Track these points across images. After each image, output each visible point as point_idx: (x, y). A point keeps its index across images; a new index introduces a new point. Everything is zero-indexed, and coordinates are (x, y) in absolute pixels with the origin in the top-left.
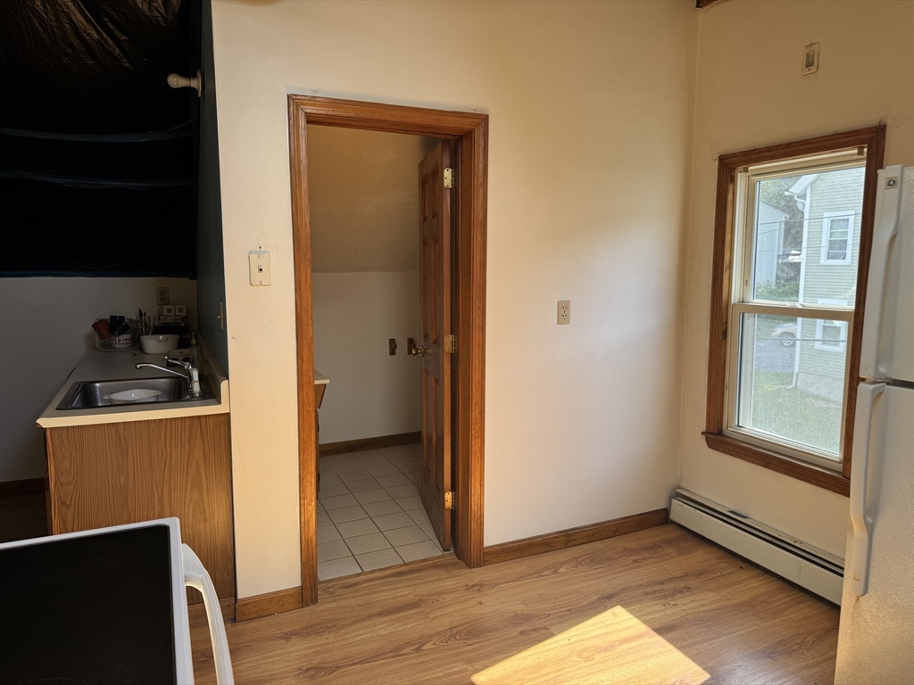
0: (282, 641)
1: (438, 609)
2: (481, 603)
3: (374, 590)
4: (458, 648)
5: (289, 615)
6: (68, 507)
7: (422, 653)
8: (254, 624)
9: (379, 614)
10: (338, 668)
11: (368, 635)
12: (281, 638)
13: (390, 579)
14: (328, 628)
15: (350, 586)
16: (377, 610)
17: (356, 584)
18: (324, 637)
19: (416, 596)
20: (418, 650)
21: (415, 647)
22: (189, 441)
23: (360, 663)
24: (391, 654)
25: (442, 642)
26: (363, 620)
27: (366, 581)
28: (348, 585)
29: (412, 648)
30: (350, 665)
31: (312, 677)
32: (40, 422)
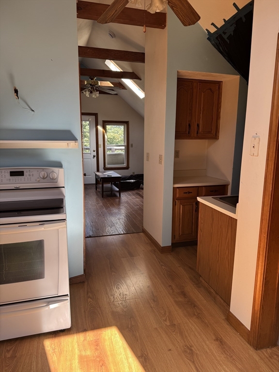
22: (228, 226)
31: (185, 352)
32: (198, 198)
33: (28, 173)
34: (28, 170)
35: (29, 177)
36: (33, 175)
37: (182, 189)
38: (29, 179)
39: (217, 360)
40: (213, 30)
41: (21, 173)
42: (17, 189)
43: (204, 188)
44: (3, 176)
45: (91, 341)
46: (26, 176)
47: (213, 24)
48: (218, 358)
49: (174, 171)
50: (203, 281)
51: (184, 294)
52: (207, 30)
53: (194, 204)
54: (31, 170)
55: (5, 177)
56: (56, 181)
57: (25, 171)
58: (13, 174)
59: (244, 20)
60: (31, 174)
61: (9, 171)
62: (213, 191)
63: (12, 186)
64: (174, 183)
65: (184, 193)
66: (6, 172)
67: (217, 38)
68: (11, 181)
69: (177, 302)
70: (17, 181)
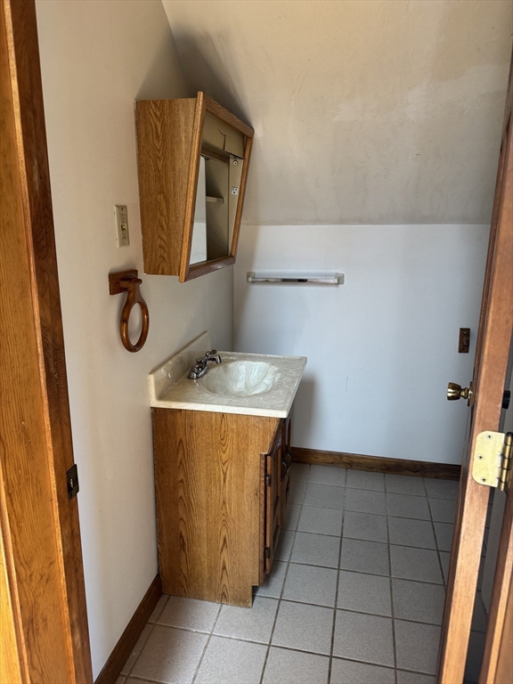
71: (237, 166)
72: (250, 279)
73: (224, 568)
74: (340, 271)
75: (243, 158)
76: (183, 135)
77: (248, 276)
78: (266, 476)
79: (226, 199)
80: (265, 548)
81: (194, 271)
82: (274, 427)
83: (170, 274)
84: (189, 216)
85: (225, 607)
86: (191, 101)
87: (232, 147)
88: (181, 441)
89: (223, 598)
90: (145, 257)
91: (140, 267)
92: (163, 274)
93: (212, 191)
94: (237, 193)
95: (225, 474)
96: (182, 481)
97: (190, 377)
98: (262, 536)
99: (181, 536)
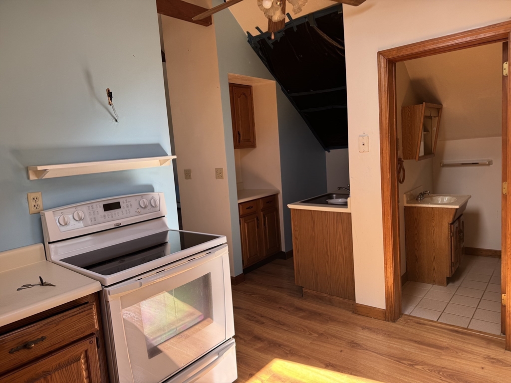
0: (360, 328)
1: (451, 356)
2: (483, 368)
3: (430, 331)
4: (433, 377)
5: (376, 321)
6: (297, 239)
7: (411, 367)
8: (359, 317)
9: (416, 342)
10: (367, 350)
11: (398, 346)
12: (361, 327)
13: (446, 331)
14: (385, 334)
15: (420, 324)
16: (417, 339)
17: (424, 324)
18: (378, 336)
19: (448, 344)
20: (412, 365)
21: (412, 363)
22: (337, 223)
23: (378, 353)
24: (396, 359)
25: (429, 370)
26: (405, 340)
27: (432, 326)
28: (420, 322)
29: (410, 363)
30: (373, 352)
31: (353, 347)
32: (288, 205)
33: (125, 204)
34: (124, 199)
35: (127, 209)
36: (131, 205)
37: (244, 204)
38: (128, 212)
39: (379, 340)
40: (255, 33)
41: (117, 206)
42: (118, 227)
43: (261, 200)
44: (96, 212)
45: (270, 378)
46: (124, 208)
47: (257, 28)
48: (379, 339)
49: (237, 183)
50: (309, 291)
51: (300, 309)
52: (248, 32)
53: (255, 219)
54: (128, 199)
55: (98, 214)
56: (158, 208)
57: (121, 201)
58: (107, 207)
59: (295, 29)
60: (129, 204)
61: (102, 204)
62: (268, 202)
63: (112, 224)
64: (239, 199)
65: (247, 209)
66: (98, 206)
67: (258, 42)
68: (107, 217)
69: (301, 317)
70: (114, 216)
71: (435, 120)
72: (442, 165)
73: (434, 269)
74: (490, 159)
75: (438, 116)
76: (418, 116)
77: (441, 164)
78: (451, 232)
79: (430, 132)
80: (452, 262)
81: (420, 158)
82: (454, 212)
83: (412, 159)
84: (420, 140)
85: (434, 286)
86: (421, 105)
87: (434, 113)
88: (416, 219)
89: (433, 282)
90: (403, 154)
91: (402, 157)
92: (410, 159)
93: (426, 130)
94: (435, 129)
95: (434, 231)
96: (416, 234)
97: (417, 200)
98: (450, 256)
99: (416, 256)
